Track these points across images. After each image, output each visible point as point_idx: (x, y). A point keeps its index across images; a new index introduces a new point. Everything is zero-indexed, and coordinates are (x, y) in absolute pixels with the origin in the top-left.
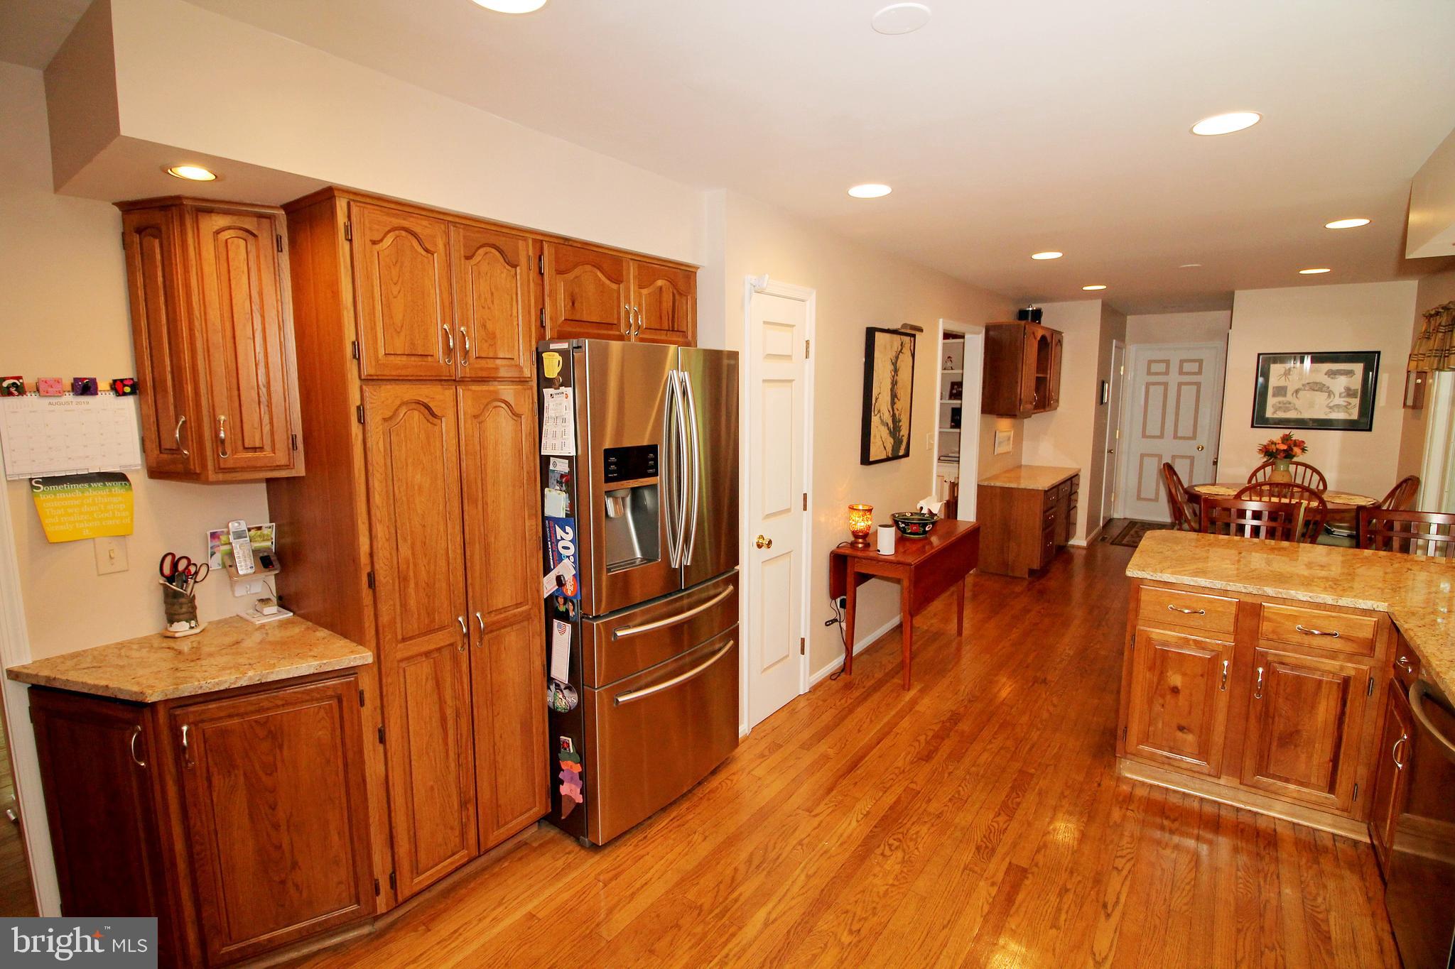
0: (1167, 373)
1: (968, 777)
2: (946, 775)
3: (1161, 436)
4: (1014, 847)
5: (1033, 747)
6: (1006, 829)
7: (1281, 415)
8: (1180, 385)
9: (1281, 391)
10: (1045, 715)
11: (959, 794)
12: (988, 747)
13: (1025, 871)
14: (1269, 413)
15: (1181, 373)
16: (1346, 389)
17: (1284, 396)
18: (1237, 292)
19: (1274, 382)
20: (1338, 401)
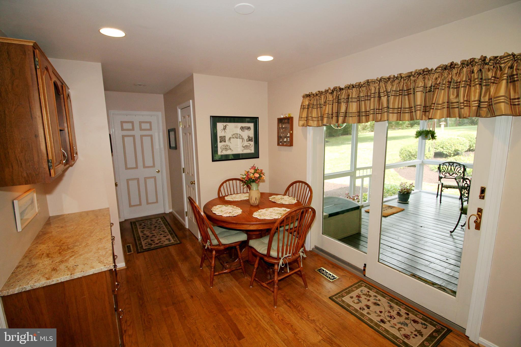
0: (133, 129)
3: (137, 167)
8: (142, 136)
9: (223, 139)
14: (219, 153)
15: (141, 129)
16: (249, 137)
17: (225, 142)
18: (195, 76)
19: (220, 133)
20: (246, 143)
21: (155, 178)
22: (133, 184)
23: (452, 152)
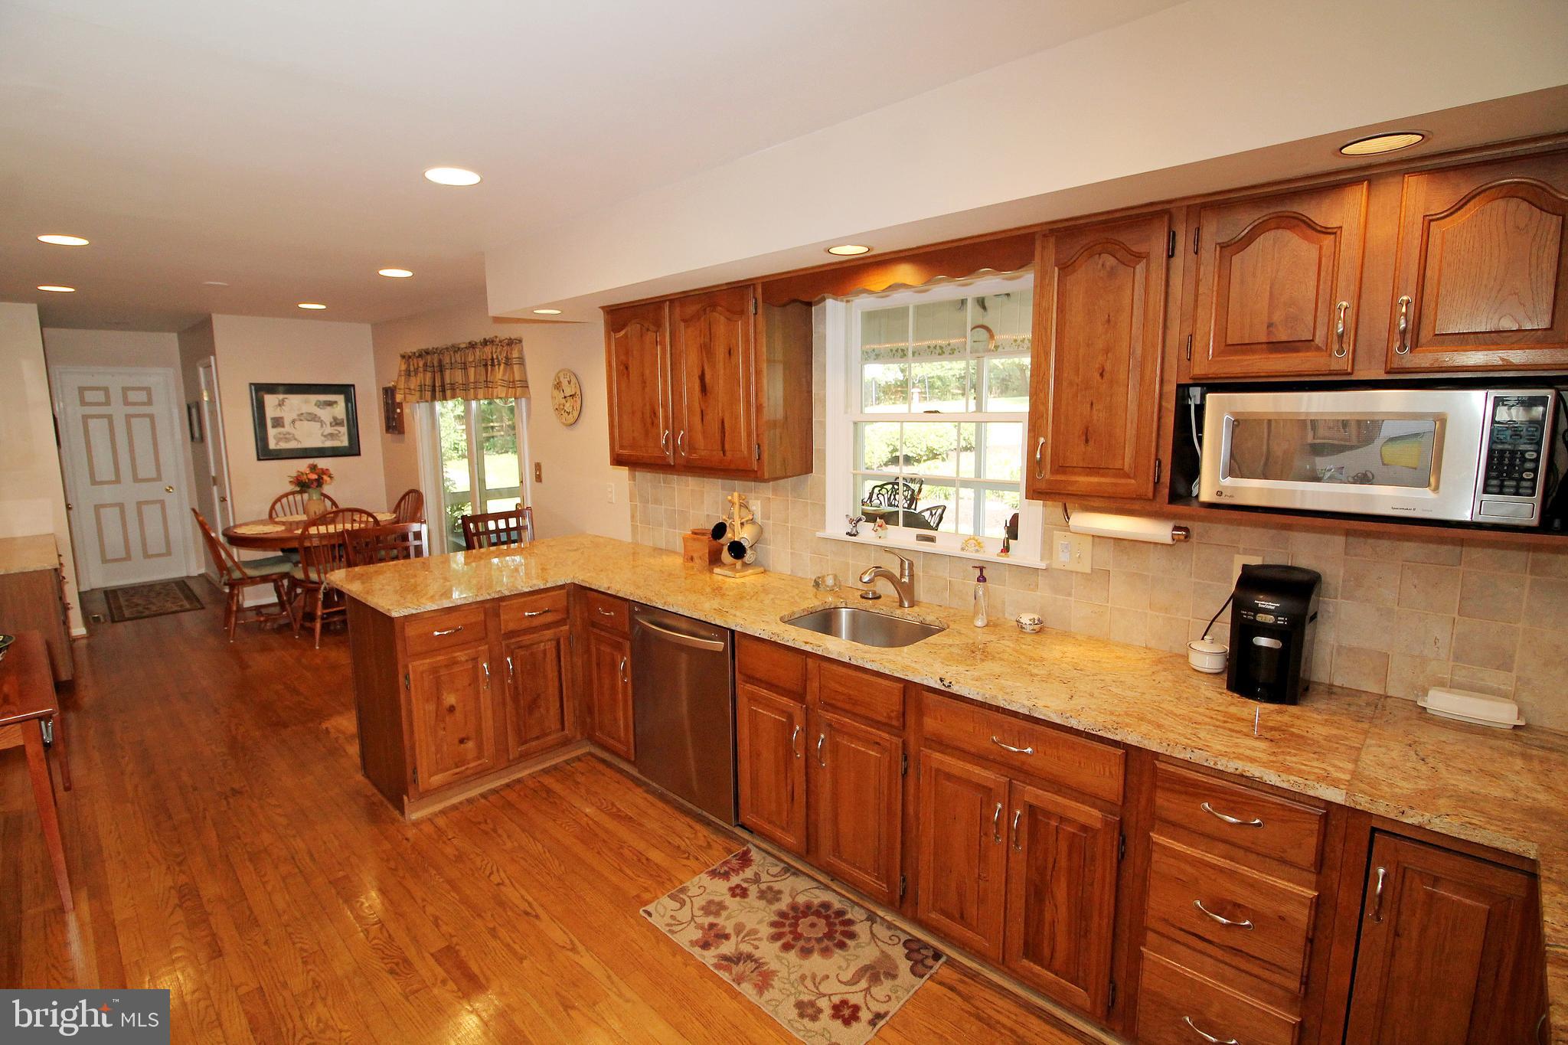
0: (107, 403)
1: (290, 930)
2: (265, 948)
3: (118, 481)
4: (417, 941)
5: (311, 856)
6: (390, 935)
7: (283, 445)
8: (128, 417)
9: (278, 422)
10: (283, 821)
11: (305, 951)
12: (269, 888)
13: (449, 948)
14: (272, 445)
15: (127, 403)
16: (335, 419)
17: (283, 426)
18: (214, 316)
19: (270, 412)
20: (329, 430)
21: (162, 503)
22: (111, 516)
23: (922, 453)
